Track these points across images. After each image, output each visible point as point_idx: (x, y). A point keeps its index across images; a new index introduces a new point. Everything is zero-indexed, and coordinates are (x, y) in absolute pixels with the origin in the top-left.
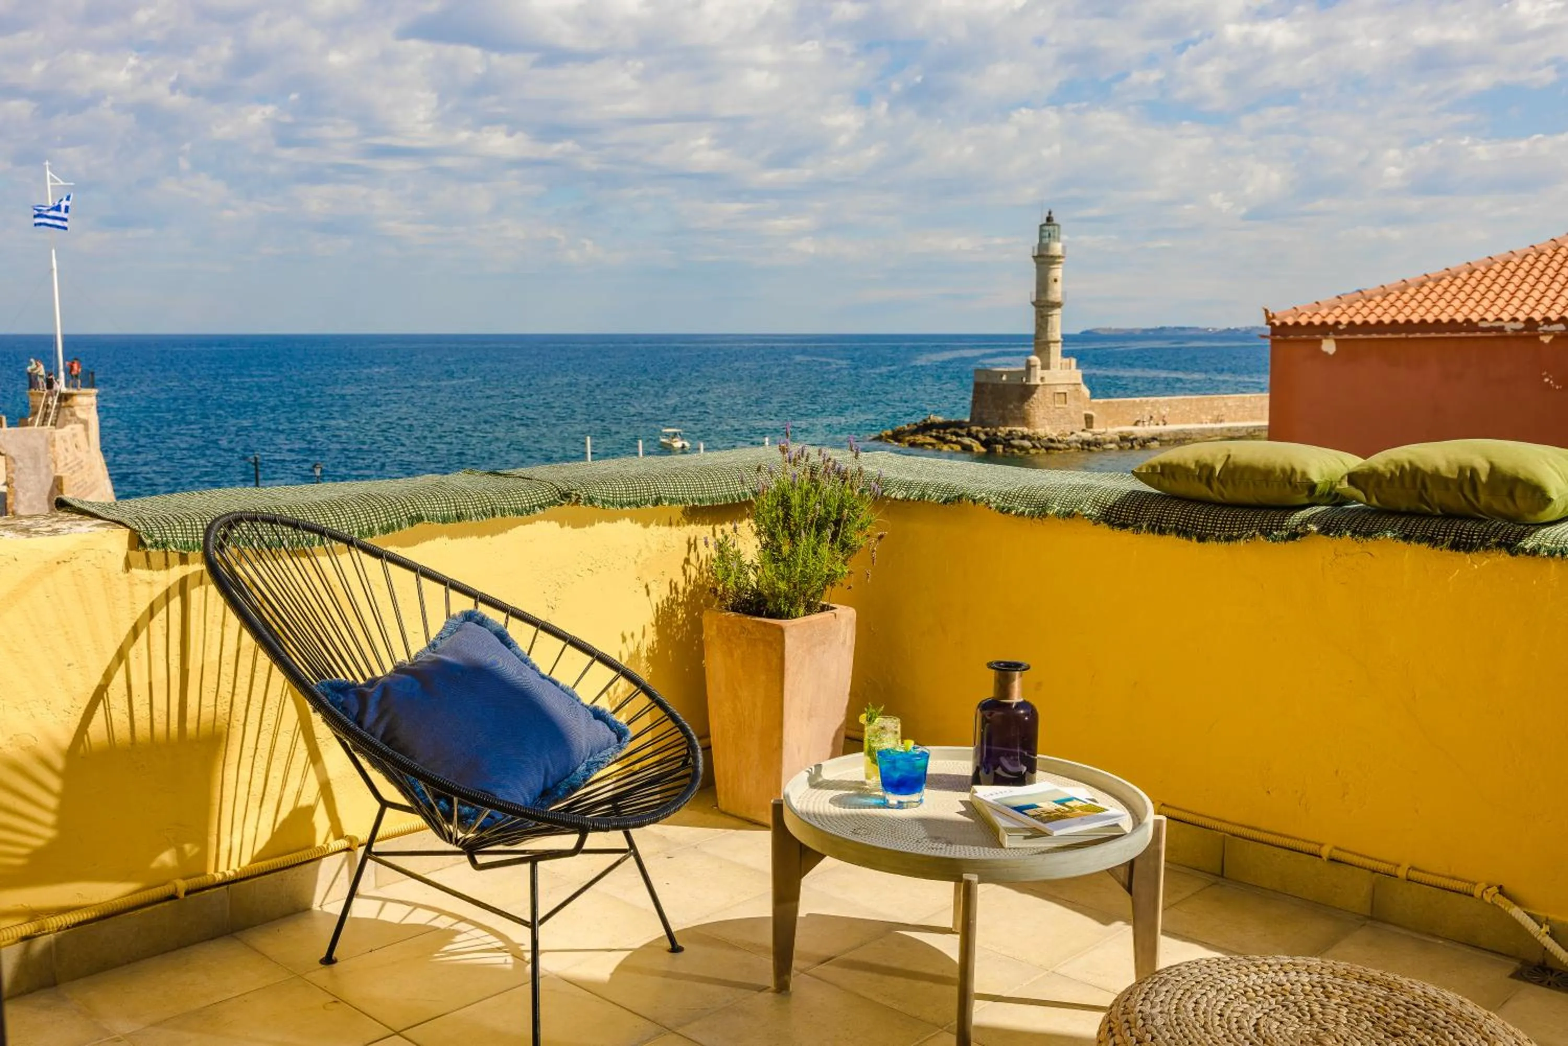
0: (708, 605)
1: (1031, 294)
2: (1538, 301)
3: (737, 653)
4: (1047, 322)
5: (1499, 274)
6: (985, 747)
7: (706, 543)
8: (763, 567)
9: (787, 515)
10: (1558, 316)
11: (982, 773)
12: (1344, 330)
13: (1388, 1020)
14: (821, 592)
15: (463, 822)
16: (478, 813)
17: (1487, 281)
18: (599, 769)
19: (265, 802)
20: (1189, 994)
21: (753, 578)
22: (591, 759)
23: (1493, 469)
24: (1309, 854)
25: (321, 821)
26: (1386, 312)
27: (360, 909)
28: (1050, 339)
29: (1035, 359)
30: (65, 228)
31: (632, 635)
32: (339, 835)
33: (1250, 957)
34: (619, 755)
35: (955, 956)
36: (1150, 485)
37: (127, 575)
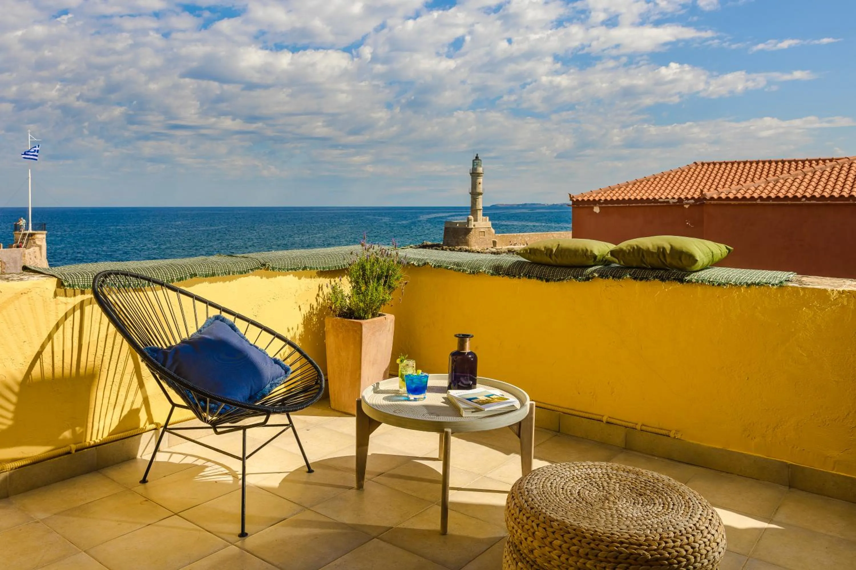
0: (328, 314)
1: (469, 189)
2: (683, 191)
3: (341, 336)
4: (476, 201)
5: (666, 179)
6: (453, 374)
7: (327, 286)
8: (353, 297)
9: (364, 275)
10: (691, 197)
11: (452, 385)
12: (603, 203)
13: (637, 488)
14: (378, 307)
15: (212, 412)
16: (219, 406)
17: (661, 182)
18: (276, 387)
19: (116, 407)
20: (548, 480)
21: (348, 301)
22: (273, 382)
23: (672, 248)
24: (598, 420)
25: (143, 416)
26: (620, 195)
27: (160, 457)
28: (477, 208)
29: (471, 217)
30: (36, 160)
31: (292, 329)
32: (151, 422)
33: (575, 463)
34: (286, 380)
35: (441, 471)
36: (525, 258)
37: (55, 299)
